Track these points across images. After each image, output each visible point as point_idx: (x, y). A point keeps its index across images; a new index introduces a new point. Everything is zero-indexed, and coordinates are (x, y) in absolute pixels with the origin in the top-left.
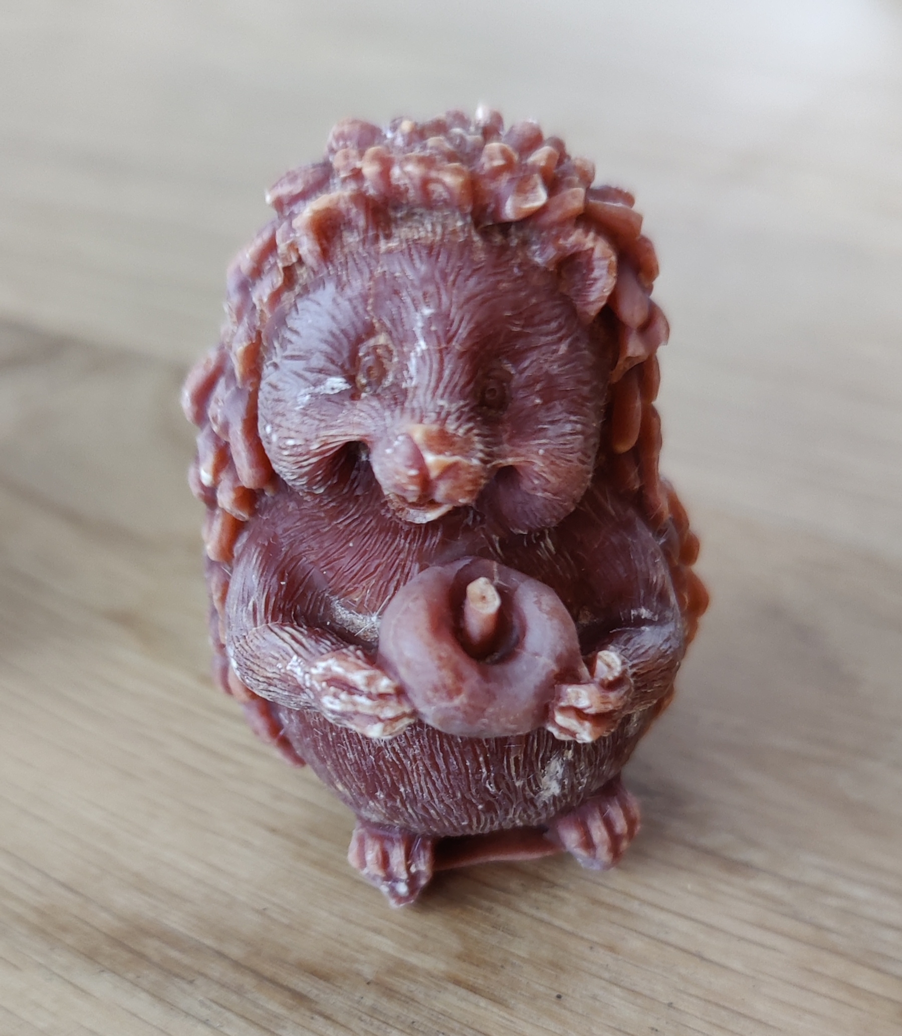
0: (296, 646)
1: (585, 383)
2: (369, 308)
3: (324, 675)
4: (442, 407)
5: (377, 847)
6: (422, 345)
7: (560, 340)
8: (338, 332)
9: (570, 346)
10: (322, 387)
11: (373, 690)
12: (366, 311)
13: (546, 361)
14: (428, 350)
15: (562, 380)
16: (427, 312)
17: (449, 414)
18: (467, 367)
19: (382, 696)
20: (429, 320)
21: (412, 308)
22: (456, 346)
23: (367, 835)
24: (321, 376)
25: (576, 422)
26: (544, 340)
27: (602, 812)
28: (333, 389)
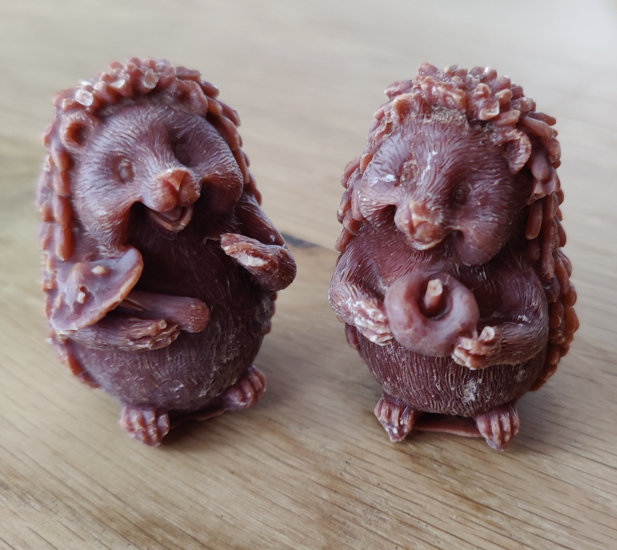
0: (353, 293)
1: (505, 200)
2: (411, 147)
3: (357, 308)
4: (428, 196)
5: (387, 407)
6: (428, 167)
7: (496, 178)
8: (397, 155)
9: (500, 182)
10: (384, 178)
11: (375, 319)
12: (410, 148)
13: (487, 186)
14: (430, 170)
15: (493, 196)
16: (434, 153)
17: (430, 200)
18: (447, 182)
19: (378, 322)
20: (434, 157)
21: (428, 150)
22: (444, 171)
23: (384, 401)
24: (385, 173)
25: (496, 217)
26: (487, 176)
27: (499, 418)
28: (388, 180)
